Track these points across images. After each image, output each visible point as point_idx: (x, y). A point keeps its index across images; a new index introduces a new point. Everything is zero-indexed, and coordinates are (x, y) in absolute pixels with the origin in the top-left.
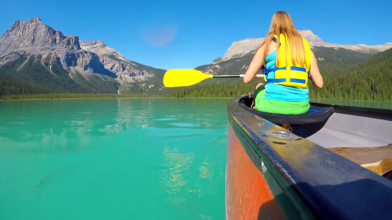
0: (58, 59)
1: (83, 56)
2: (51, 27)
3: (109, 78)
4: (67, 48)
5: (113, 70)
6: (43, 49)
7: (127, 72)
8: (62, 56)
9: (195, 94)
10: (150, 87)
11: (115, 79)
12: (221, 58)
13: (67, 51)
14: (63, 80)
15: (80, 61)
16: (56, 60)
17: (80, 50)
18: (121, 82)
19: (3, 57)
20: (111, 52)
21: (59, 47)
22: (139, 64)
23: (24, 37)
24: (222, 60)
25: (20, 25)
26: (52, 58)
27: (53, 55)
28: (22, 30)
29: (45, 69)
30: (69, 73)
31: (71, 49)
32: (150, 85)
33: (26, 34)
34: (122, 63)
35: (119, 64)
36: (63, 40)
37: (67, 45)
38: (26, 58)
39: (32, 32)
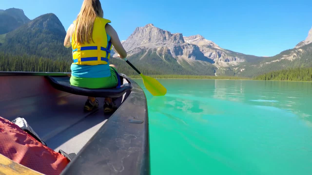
0: (169, 50)
1: (187, 48)
2: (161, 29)
3: (208, 64)
4: (174, 43)
5: (211, 57)
6: (157, 45)
7: (222, 58)
8: (171, 48)
9: (281, 77)
10: (241, 70)
11: (213, 64)
12: (303, 41)
13: (175, 45)
14: (173, 65)
15: (185, 51)
16: (167, 51)
17: (184, 43)
18: (218, 67)
19: (130, 51)
20: (208, 43)
21: (168, 42)
22: (232, 52)
23: (143, 37)
24: (304, 43)
25: (140, 30)
26: (164, 50)
27: (164, 48)
28: (141, 33)
29: (159, 58)
30: (177, 61)
31: (178, 43)
32: (242, 69)
33: (144, 35)
34: (218, 51)
35: (216, 52)
36: (171, 37)
37: (174, 40)
38: (146, 51)
39: (148, 34)
